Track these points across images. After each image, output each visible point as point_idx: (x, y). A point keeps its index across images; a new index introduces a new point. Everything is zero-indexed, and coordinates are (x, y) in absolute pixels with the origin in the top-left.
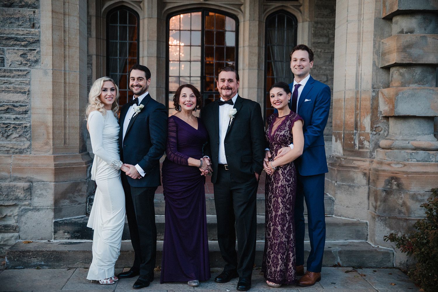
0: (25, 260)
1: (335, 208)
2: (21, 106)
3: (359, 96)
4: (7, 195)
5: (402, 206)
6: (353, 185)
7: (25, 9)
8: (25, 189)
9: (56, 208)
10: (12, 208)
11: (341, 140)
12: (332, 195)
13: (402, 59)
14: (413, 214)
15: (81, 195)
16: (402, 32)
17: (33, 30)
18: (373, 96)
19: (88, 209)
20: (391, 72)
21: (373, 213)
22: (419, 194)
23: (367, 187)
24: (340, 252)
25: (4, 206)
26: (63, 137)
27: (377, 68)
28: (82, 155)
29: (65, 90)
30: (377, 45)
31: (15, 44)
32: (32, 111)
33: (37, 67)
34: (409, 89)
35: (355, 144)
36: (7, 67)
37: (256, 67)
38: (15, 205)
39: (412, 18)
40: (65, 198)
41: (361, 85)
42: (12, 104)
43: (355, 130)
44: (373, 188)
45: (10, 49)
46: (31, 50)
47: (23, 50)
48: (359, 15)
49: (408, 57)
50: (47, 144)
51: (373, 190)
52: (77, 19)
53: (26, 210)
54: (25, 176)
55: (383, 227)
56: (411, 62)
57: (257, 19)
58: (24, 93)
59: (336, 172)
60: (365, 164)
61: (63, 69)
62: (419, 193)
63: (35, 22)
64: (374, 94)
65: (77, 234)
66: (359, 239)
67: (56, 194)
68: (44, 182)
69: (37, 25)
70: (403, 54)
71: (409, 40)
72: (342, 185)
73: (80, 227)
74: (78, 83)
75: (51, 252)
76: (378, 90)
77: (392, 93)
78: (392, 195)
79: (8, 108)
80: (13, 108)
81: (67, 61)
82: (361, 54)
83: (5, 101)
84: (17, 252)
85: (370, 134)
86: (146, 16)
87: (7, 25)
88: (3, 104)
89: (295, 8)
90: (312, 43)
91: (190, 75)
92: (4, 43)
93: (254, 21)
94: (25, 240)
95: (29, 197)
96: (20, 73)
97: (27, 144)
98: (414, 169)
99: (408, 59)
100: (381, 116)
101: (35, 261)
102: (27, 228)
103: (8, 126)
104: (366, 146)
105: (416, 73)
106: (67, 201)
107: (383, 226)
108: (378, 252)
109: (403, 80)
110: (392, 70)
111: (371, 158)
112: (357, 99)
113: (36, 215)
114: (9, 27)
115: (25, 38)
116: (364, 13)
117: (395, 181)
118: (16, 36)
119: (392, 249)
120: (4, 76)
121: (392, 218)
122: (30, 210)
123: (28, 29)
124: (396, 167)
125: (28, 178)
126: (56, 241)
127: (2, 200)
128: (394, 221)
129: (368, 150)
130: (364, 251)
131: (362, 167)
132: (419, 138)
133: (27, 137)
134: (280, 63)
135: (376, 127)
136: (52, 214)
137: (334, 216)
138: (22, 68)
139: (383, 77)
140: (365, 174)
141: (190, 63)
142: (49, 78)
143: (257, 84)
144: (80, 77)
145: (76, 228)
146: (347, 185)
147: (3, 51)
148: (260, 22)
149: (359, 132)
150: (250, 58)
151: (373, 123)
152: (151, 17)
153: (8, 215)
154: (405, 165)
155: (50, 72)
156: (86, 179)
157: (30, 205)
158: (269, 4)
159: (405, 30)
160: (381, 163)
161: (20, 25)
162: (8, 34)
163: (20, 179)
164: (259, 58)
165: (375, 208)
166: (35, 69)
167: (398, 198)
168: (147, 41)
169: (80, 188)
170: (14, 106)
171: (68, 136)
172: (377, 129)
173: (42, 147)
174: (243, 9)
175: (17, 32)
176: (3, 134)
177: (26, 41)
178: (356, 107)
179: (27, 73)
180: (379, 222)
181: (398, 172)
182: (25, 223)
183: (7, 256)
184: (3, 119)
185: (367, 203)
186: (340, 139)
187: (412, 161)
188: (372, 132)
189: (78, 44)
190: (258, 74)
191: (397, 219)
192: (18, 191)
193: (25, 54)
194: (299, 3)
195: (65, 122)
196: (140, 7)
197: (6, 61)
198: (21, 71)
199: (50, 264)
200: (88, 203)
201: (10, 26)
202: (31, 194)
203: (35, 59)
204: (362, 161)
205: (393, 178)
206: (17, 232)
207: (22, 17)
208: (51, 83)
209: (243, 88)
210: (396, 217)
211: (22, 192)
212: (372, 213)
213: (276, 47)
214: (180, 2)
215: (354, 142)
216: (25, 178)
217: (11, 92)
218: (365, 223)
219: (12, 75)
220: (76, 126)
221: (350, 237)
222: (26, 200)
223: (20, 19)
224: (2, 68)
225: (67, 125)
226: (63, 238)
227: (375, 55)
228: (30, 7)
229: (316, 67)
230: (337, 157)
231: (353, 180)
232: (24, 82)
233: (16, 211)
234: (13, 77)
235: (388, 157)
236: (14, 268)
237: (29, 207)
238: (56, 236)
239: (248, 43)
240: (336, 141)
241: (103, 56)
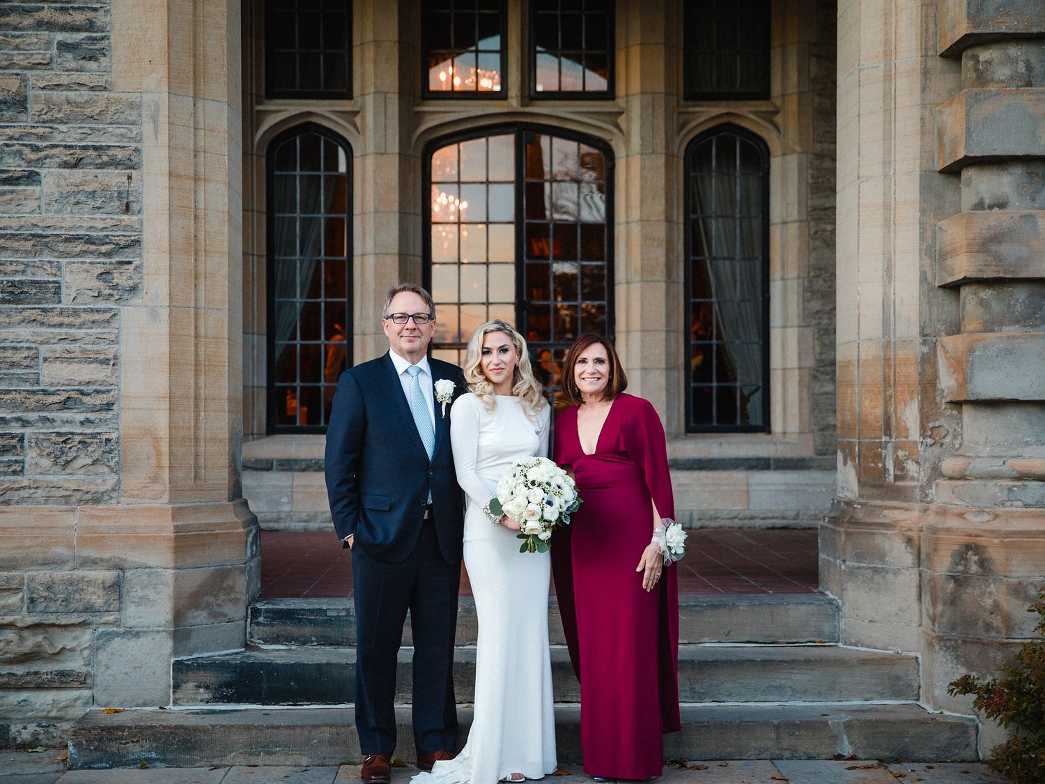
0: (114, 747)
1: (842, 625)
2: (98, 392)
3: (892, 353)
4: (67, 600)
5: (992, 613)
6: (882, 568)
7: (109, 171)
8: (107, 585)
9: (178, 631)
10: (77, 632)
11: (855, 460)
12: (836, 594)
13: (981, 268)
14: (1019, 632)
15: (234, 599)
16: (980, 206)
17: (125, 217)
18: (923, 354)
19: (250, 633)
20: (962, 296)
21: (930, 632)
22: (1032, 583)
23: (915, 571)
24: (848, 725)
25: (60, 626)
26: (192, 463)
27: (931, 289)
28: (234, 505)
29: (197, 354)
30: (929, 233)
31: (85, 251)
32: (122, 403)
33: (133, 301)
34: (999, 337)
35: (885, 470)
36: (66, 303)
37: (660, 275)
38: (84, 625)
39: (1001, 172)
40: (198, 607)
41: (895, 329)
42: (76, 388)
43: (886, 435)
44: (927, 573)
45: (74, 263)
46: (121, 263)
47: (103, 263)
48: (884, 163)
49: (994, 263)
50: (155, 479)
51: (928, 578)
52: (223, 188)
53: (110, 636)
54: (106, 555)
55: (950, 665)
56: (1001, 275)
57: (661, 148)
58: (106, 362)
59: (843, 538)
60: (908, 516)
61: (192, 304)
62: (1030, 580)
63: (131, 199)
64: (925, 349)
65: (226, 692)
66: (900, 696)
67: (176, 596)
68: (150, 568)
69: (134, 207)
70: (981, 256)
71: (995, 226)
72: (858, 568)
73: (234, 675)
74: (226, 336)
75: (172, 728)
76: (934, 339)
77: (961, 348)
78: (970, 587)
79: (69, 398)
80: (80, 396)
81: (202, 287)
82: (893, 254)
83: (62, 382)
84: (94, 729)
85: (919, 445)
86: (371, 149)
87: (69, 209)
88: (57, 388)
89: (763, 118)
90: (809, 209)
91: (488, 299)
92: (61, 249)
93: (653, 156)
94: (105, 706)
95: (115, 605)
96: (97, 317)
97: (111, 480)
98: (1018, 525)
99: (993, 267)
100: (944, 401)
101: (135, 750)
102: (111, 678)
103: (67, 438)
104: (911, 473)
105: (1017, 300)
106: (201, 613)
107: (952, 662)
108: (939, 724)
109: (987, 317)
110: (965, 292)
111: (923, 501)
112: (887, 360)
113: (132, 647)
114: (72, 212)
115: (107, 236)
116: (897, 158)
117: (976, 555)
118: (88, 233)
119: (974, 717)
120: (61, 325)
121: (970, 642)
122: (118, 635)
123: (115, 217)
124: (976, 522)
125: (112, 560)
126: (177, 708)
127: (54, 612)
128: (976, 649)
129: (915, 483)
130: (906, 721)
131: (902, 524)
132: (1028, 451)
133: (112, 464)
134: (727, 262)
135: (932, 429)
136: (169, 644)
137: (840, 645)
138: (101, 305)
139: (946, 309)
140: (909, 541)
141: (488, 267)
142: (162, 328)
143: (664, 321)
144: (230, 322)
145: (226, 677)
146: (869, 568)
147: (59, 269)
148: (669, 157)
149: (893, 440)
150: (646, 253)
151: (924, 418)
152: (383, 152)
153: (68, 647)
154: (996, 516)
155: (164, 313)
156: (246, 563)
157: (116, 623)
158: (691, 109)
159: (987, 202)
160: (943, 512)
161: (98, 208)
162: (70, 229)
163: (96, 563)
164: (669, 251)
165: (933, 620)
166: (129, 308)
167: (983, 594)
168: (372, 214)
169: (231, 583)
170: (82, 393)
171: (203, 461)
172: (936, 432)
173: (144, 487)
174: (623, 126)
175: (91, 224)
176: (56, 458)
177: (109, 243)
178: (886, 379)
179: (111, 317)
180: (942, 653)
181: (980, 533)
182: (105, 665)
183: (73, 740)
184: (55, 424)
185: (918, 612)
186: (853, 459)
187: (1012, 505)
188: (924, 438)
189: (226, 244)
190: (668, 293)
191: (983, 644)
192: (91, 589)
193: (108, 273)
194: (773, 104)
195: (196, 427)
196: (355, 126)
197: (63, 290)
198: (98, 311)
199: (169, 756)
200: (249, 620)
201: (76, 211)
202: (120, 598)
203: (131, 283)
204: (902, 508)
205: (971, 548)
206: (87, 688)
207: (103, 190)
208: (166, 338)
209: (628, 332)
210: (979, 639)
211: (101, 592)
212: (928, 634)
213: (713, 221)
214: (460, 112)
215: (884, 465)
216: (108, 561)
217: (76, 360)
218: (913, 658)
219: (78, 321)
220: (221, 436)
221: (876, 692)
222: (109, 611)
223: (98, 194)
224: (56, 306)
225: (202, 435)
226: (194, 700)
227: (924, 257)
228: (120, 167)
229: (823, 272)
230: (846, 503)
231: (882, 556)
232: (105, 336)
233: (86, 637)
234: (81, 326)
235: (959, 498)
236: (88, 766)
237: (115, 629)
238: (178, 695)
239: (639, 213)
240: (845, 464)
241: (259, 256)
